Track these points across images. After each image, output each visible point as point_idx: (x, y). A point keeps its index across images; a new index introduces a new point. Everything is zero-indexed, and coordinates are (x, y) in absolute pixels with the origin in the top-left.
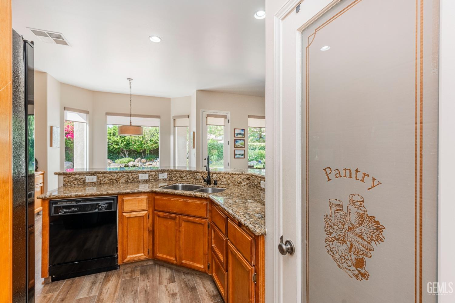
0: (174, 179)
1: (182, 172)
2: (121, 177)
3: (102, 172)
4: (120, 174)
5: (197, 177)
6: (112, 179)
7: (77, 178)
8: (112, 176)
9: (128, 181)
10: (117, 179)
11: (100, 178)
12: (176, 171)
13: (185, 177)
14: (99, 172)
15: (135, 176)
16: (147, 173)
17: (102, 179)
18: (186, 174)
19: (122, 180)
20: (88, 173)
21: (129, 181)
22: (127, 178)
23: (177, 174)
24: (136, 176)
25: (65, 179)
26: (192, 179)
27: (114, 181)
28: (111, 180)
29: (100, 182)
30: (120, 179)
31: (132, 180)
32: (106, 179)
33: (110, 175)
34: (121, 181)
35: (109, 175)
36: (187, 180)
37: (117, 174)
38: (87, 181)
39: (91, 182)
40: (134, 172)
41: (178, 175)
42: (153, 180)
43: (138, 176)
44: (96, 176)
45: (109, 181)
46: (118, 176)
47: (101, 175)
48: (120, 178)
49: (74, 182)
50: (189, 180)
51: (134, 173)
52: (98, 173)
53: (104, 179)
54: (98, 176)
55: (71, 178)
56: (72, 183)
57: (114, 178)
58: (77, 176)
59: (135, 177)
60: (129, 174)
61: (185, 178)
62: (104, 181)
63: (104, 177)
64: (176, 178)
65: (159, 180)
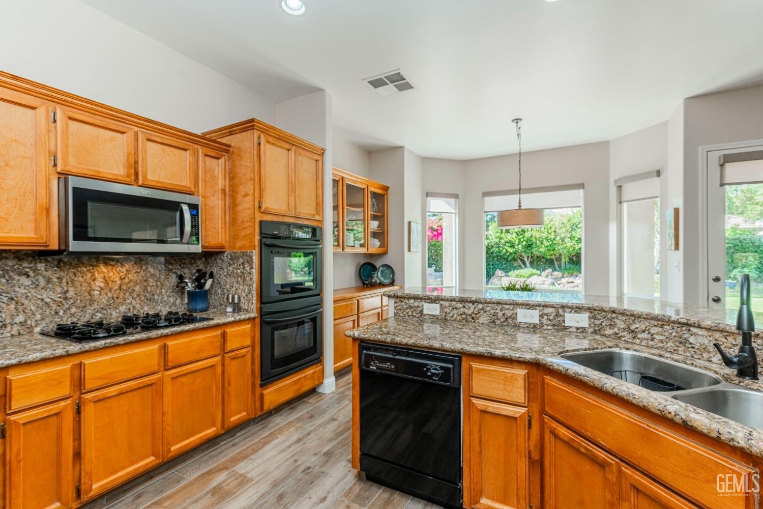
0: (609, 332)
1: (633, 318)
2: (482, 312)
3: (447, 299)
4: (480, 306)
5: (692, 340)
6: (464, 313)
7: (412, 305)
8: (465, 307)
9: (494, 322)
10: (473, 315)
11: (445, 310)
12: (614, 312)
13: (644, 331)
14: (443, 297)
15: (509, 313)
16: (536, 309)
17: (448, 311)
18: (647, 324)
19: (484, 319)
20: (427, 298)
21: (498, 322)
22: (493, 316)
23: (617, 321)
24: (511, 312)
25: (396, 304)
26: (670, 344)
27: (468, 317)
28: (464, 316)
29: (445, 316)
30: (480, 314)
31: (502, 320)
32: (455, 311)
33: (462, 306)
34: (481, 320)
35: (459, 305)
36: (651, 343)
37: (473, 304)
38: (425, 312)
39: (431, 315)
40: (506, 304)
41: (621, 325)
42: (550, 327)
43: (516, 313)
44: (438, 305)
45: (459, 317)
46: (476, 309)
47: (447, 304)
48: (479, 313)
49: (407, 311)
50: (661, 345)
51: (507, 307)
52: (442, 300)
53: (452, 312)
54: (441, 305)
55: (403, 303)
56: (405, 313)
57: (469, 312)
58: (412, 301)
59: (509, 315)
60: (497, 307)
61: (645, 335)
62: (451, 315)
63: (451, 308)
64: (616, 330)
65: (565, 328)
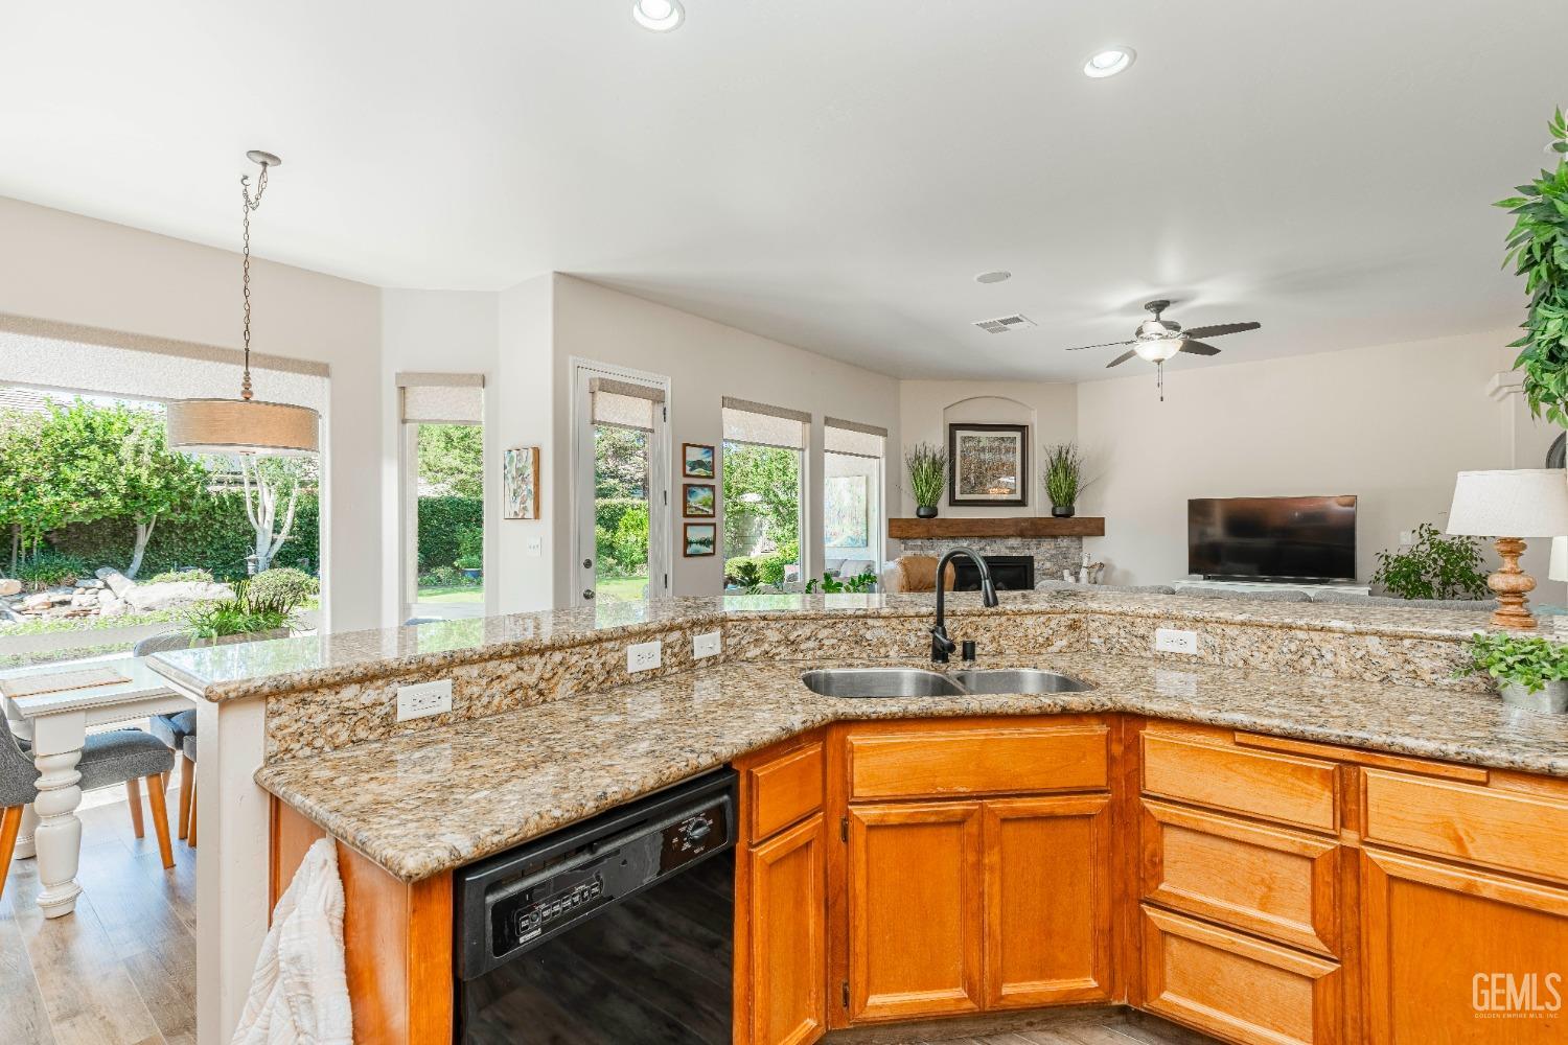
0: (753, 652)
1: (793, 622)
2: (561, 670)
3: (481, 655)
4: (558, 657)
5: (868, 635)
6: (521, 686)
7: (351, 704)
8: (522, 669)
9: (586, 687)
10: (542, 685)
11: (467, 691)
12: (765, 618)
13: (809, 639)
14: (468, 654)
15: (612, 659)
16: (655, 639)
17: (476, 690)
18: (813, 627)
19: (565, 687)
20: (413, 667)
21: (593, 685)
22: (584, 673)
23: (768, 633)
24: (616, 655)
25: (276, 721)
26: (844, 647)
27: (531, 693)
28: (519, 694)
29: (469, 708)
30: (556, 678)
31: (601, 679)
32: (497, 686)
33: (514, 667)
34: (559, 692)
35: (507, 667)
36: (819, 653)
37: (542, 655)
38: (403, 715)
39: (424, 719)
40: (610, 640)
41: (773, 635)
42: (675, 669)
43: (626, 655)
44: (448, 682)
45: (508, 701)
46: (549, 667)
47: (475, 671)
48: (555, 674)
49: (330, 731)
50: (832, 652)
51: (610, 645)
52: (463, 662)
53: (489, 692)
54: (456, 679)
55: (313, 708)
56: (319, 743)
57: (532, 679)
58: (349, 692)
59: (613, 662)
60: (590, 651)
61: (811, 644)
62: (485, 700)
63: (484, 682)
64: (766, 647)
65: (694, 664)
